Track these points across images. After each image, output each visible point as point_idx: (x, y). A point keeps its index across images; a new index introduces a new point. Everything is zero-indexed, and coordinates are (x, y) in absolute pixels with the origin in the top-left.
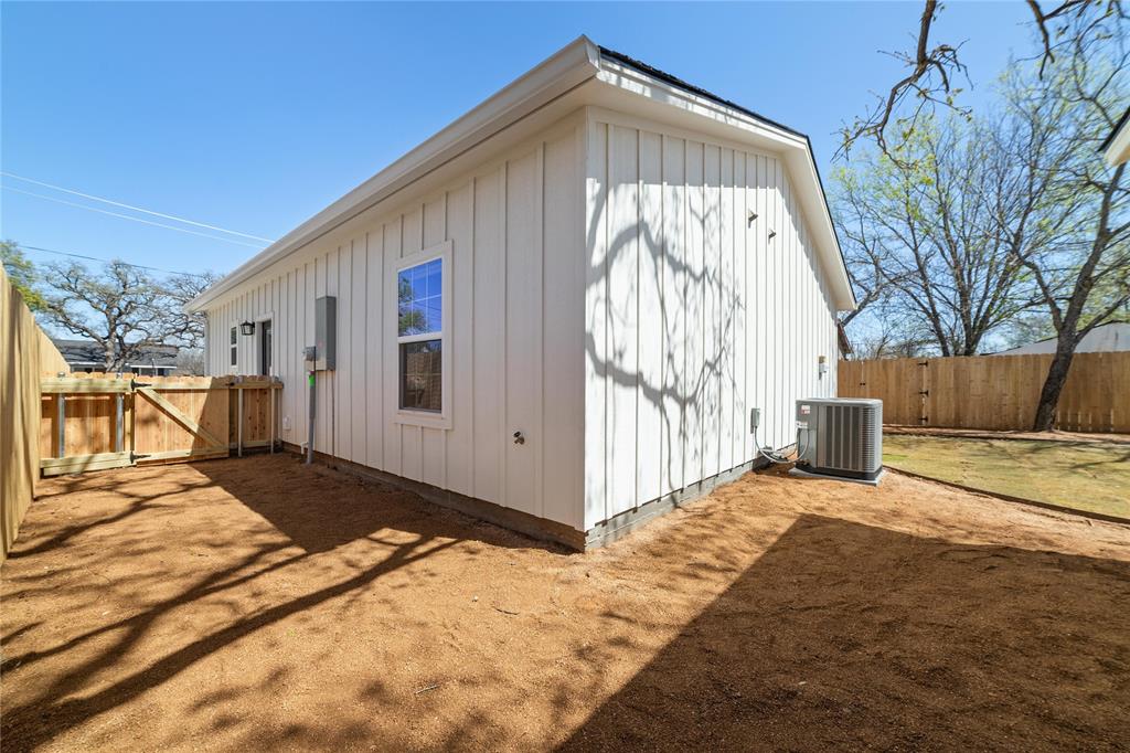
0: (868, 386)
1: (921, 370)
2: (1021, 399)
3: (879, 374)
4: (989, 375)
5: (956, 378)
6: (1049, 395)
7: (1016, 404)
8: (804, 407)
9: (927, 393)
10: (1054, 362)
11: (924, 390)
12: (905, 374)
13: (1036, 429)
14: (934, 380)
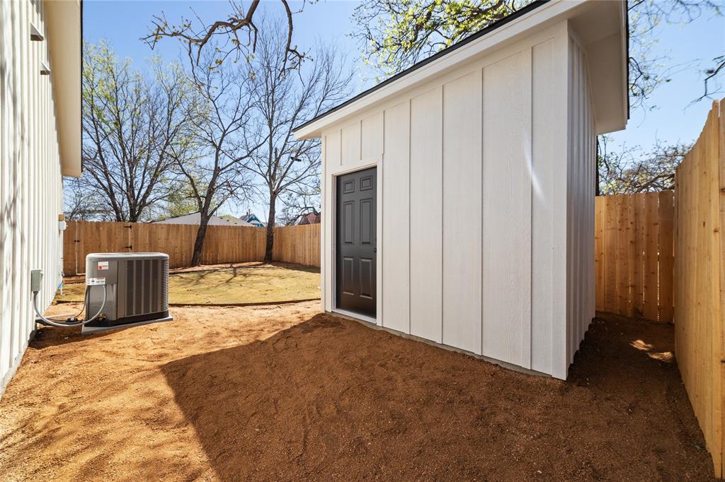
0: (82, 242)
1: (127, 231)
2: (184, 249)
3: (92, 233)
4: (168, 235)
5: (150, 237)
6: (198, 247)
7: (182, 252)
8: (100, 264)
9: (131, 247)
10: (199, 230)
11: (129, 246)
12: (115, 234)
13: (193, 265)
14: (136, 238)
